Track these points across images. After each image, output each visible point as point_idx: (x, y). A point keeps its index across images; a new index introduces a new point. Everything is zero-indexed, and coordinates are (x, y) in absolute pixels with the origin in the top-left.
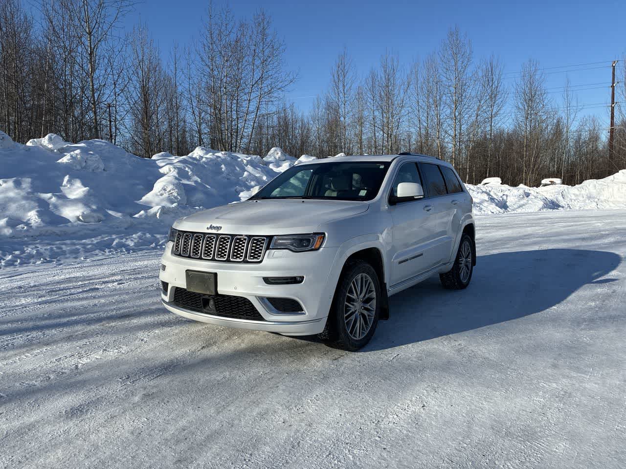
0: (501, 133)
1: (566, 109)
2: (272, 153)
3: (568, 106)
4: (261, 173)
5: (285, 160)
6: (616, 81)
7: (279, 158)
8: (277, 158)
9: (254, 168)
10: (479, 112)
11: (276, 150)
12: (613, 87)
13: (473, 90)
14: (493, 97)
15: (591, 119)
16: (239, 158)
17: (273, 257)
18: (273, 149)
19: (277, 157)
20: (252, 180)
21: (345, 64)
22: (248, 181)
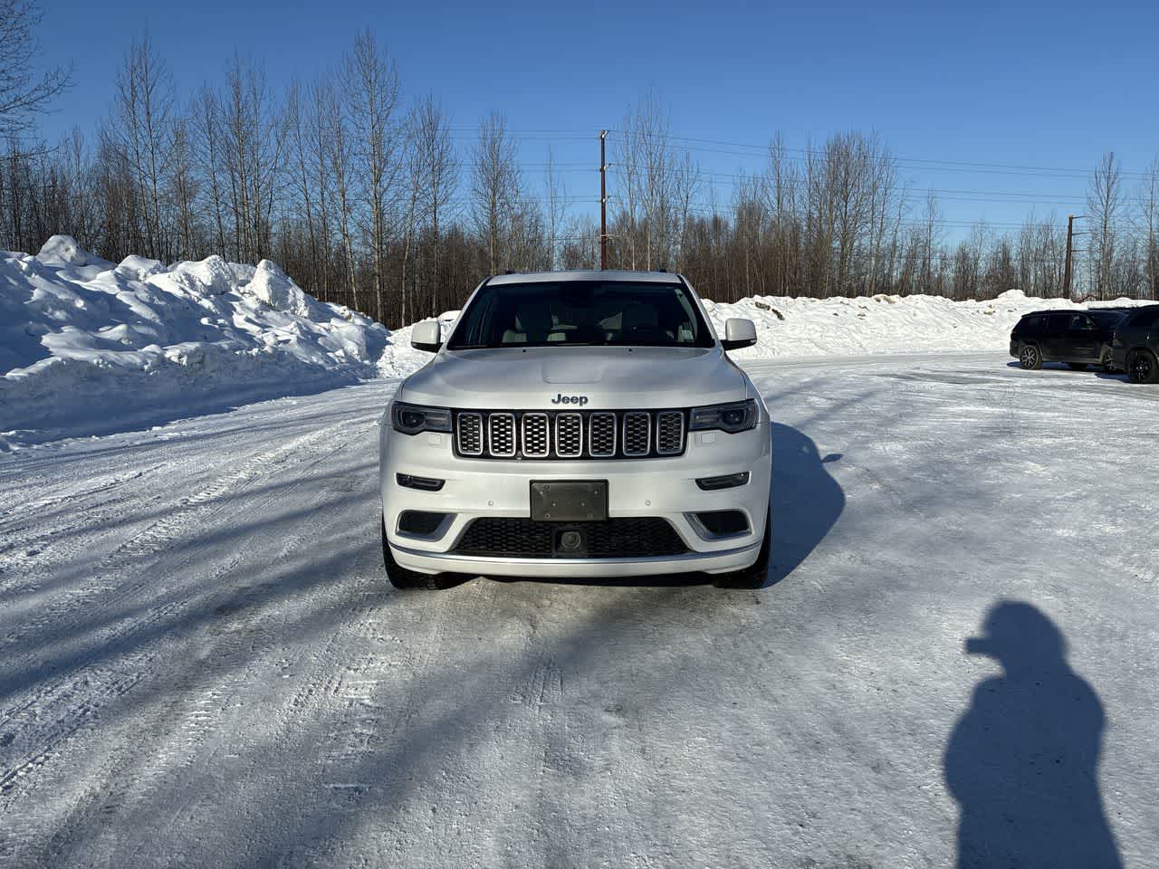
0: (455, 233)
1: (549, 200)
2: (54, 248)
3: (553, 198)
4: (69, 292)
5: (85, 265)
6: (607, 162)
7: (72, 258)
8: (69, 260)
9: (48, 280)
10: (418, 194)
11: (62, 242)
12: (602, 170)
13: (403, 154)
14: (438, 168)
15: (584, 220)
16: (9, 257)
17: (703, 444)
18: (53, 240)
19: (68, 257)
20: (56, 308)
21: (149, 66)
22: (46, 311)
